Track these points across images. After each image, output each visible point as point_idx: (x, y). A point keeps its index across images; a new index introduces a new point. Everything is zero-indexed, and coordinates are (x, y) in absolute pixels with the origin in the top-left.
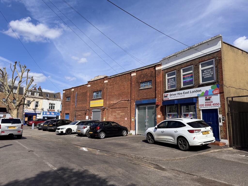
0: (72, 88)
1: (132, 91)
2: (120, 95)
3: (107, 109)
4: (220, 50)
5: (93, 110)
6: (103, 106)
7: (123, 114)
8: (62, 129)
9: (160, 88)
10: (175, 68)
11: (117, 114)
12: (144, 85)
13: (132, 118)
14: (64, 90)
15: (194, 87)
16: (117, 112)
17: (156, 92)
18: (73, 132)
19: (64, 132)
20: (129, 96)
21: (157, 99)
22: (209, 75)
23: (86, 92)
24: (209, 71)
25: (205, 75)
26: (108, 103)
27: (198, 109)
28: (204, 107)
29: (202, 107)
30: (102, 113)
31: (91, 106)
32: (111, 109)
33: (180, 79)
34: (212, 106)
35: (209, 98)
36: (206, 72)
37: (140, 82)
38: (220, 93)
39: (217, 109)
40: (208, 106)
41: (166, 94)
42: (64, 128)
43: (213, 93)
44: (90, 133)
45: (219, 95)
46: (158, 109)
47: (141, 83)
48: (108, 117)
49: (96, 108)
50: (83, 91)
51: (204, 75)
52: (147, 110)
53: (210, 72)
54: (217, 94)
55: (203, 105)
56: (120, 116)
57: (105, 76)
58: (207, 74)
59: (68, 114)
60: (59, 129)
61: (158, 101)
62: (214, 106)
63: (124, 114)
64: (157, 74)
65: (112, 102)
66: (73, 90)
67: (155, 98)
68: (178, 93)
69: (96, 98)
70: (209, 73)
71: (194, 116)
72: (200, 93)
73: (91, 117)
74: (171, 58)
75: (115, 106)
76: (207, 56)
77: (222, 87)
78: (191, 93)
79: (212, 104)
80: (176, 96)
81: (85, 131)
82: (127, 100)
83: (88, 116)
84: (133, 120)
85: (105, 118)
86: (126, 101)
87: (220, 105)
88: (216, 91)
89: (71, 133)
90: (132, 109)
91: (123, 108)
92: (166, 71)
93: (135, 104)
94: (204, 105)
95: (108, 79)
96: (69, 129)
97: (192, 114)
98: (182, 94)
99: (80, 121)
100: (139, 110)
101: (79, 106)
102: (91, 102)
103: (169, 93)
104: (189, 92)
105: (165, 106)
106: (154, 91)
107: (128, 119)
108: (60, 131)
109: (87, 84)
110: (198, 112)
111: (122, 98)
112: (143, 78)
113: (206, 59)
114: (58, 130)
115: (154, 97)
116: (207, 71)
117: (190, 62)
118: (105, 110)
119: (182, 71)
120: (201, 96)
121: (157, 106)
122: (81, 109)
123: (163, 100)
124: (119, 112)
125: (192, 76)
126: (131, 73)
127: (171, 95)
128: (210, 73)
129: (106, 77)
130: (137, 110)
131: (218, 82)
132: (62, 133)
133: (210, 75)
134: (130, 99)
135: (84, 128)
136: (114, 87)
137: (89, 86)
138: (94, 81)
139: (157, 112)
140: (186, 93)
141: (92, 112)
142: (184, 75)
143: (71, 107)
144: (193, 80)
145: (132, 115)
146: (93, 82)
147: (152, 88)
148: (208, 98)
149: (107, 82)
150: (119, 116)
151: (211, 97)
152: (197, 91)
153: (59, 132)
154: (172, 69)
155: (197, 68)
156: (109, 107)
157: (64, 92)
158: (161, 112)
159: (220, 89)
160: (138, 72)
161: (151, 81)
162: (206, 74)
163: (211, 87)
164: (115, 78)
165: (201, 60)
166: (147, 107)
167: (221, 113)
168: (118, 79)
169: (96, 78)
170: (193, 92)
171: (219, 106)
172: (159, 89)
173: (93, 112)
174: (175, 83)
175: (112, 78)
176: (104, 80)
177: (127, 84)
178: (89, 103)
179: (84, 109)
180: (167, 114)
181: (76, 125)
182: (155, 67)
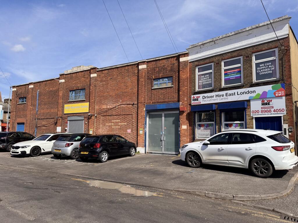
0: (30, 83)
1: (140, 91)
2: (118, 97)
3: (96, 116)
4: (287, 36)
5: (69, 118)
6: (88, 113)
7: (123, 124)
8: (23, 147)
9: (186, 88)
10: (211, 60)
11: (113, 124)
12: (159, 83)
13: (140, 129)
14: (14, 87)
15: (244, 86)
16: (113, 121)
17: (180, 93)
18: (42, 151)
19: (27, 153)
20: (135, 98)
21: (181, 103)
22: (268, 71)
23: (57, 91)
24: (268, 66)
25: (262, 71)
26: (97, 107)
27: (250, 116)
28: (258, 114)
29: (255, 114)
30: (86, 123)
31: (65, 113)
32: (103, 116)
33: (220, 75)
34: (272, 112)
35: (268, 102)
36: (262, 66)
37: (153, 77)
38: (286, 95)
39: (281, 117)
40: (266, 113)
41: (196, 96)
42: (27, 146)
43: (275, 95)
44: (82, 153)
45: (284, 98)
46: (183, 118)
47: (154, 79)
48: (97, 129)
49: (75, 115)
50: (51, 89)
51: (259, 70)
52: (163, 118)
53: (270, 66)
54: (281, 96)
55: (257, 111)
56: (119, 127)
57: (92, 67)
58: (264, 69)
59: (23, 124)
60: (18, 148)
61: (182, 106)
62: (276, 112)
63: (126, 124)
64: (181, 67)
65: (104, 107)
66: (31, 86)
67: (179, 101)
68: (217, 95)
69: (75, 99)
70: (268, 68)
71: (242, 126)
72: (254, 95)
73: (66, 128)
74: (205, 45)
75: (110, 113)
76: (266, 45)
77: (290, 86)
78: (238, 95)
79: (272, 110)
80: (212, 98)
81: (69, 150)
82: (131, 103)
83: (61, 127)
84: (141, 132)
85: (92, 130)
86: (129, 106)
87: (285, 112)
88: (280, 92)
89: (39, 153)
90: (140, 117)
91: (124, 115)
92: (196, 63)
93: (145, 109)
94: (260, 112)
95: (97, 71)
96: (36, 148)
97: (239, 124)
98: (223, 96)
99: (52, 135)
100: (150, 119)
101: (42, 111)
102: (66, 106)
103: (201, 95)
104: (236, 94)
105: (195, 112)
106: (177, 91)
107: (132, 131)
108: (19, 151)
109: (59, 79)
110: (250, 121)
111: (122, 101)
112: (159, 72)
113: (264, 49)
114: (15, 149)
115: (176, 99)
116: (264, 65)
117: (238, 52)
118: (93, 118)
119: (223, 64)
120: (255, 99)
121: (182, 112)
122: (48, 117)
123: (190, 105)
124: (118, 121)
125: (240, 71)
126: (138, 65)
127: (204, 98)
128: (270, 68)
129: (95, 68)
130: (148, 119)
131: (283, 80)
132: (24, 155)
133: (270, 71)
134: (136, 103)
135: (68, 145)
136: (108, 84)
137: (63, 81)
138: (71, 73)
139: (181, 121)
140: (230, 95)
141: (68, 122)
142: (225, 70)
143: (28, 113)
144: (240, 77)
145: (140, 124)
146: (69, 75)
147: (172, 87)
148: (266, 102)
149: (96, 76)
150: (116, 127)
151: (271, 100)
152: (249, 92)
153: (18, 153)
154: (208, 61)
155: (248, 60)
156: (99, 114)
157: (15, 89)
158: (187, 122)
159: (286, 90)
160: (150, 64)
161: (172, 77)
162: (262, 69)
163: (272, 87)
164: (110, 70)
165: (255, 50)
166: (163, 115)
167: (287, 122)
168: (115, 72)
169: (75, 70)
170: (241, 93)
171: (283, 112)
172: (184, 89)
173: (70, 121)
174: (212, 81)
175: (105, 71)
176: (90, 73)
177: (131, 81)
178: (63, 107)
179: (53, 117)
180: (197, 124)
181: (48, 141)
182: (178, 57)
